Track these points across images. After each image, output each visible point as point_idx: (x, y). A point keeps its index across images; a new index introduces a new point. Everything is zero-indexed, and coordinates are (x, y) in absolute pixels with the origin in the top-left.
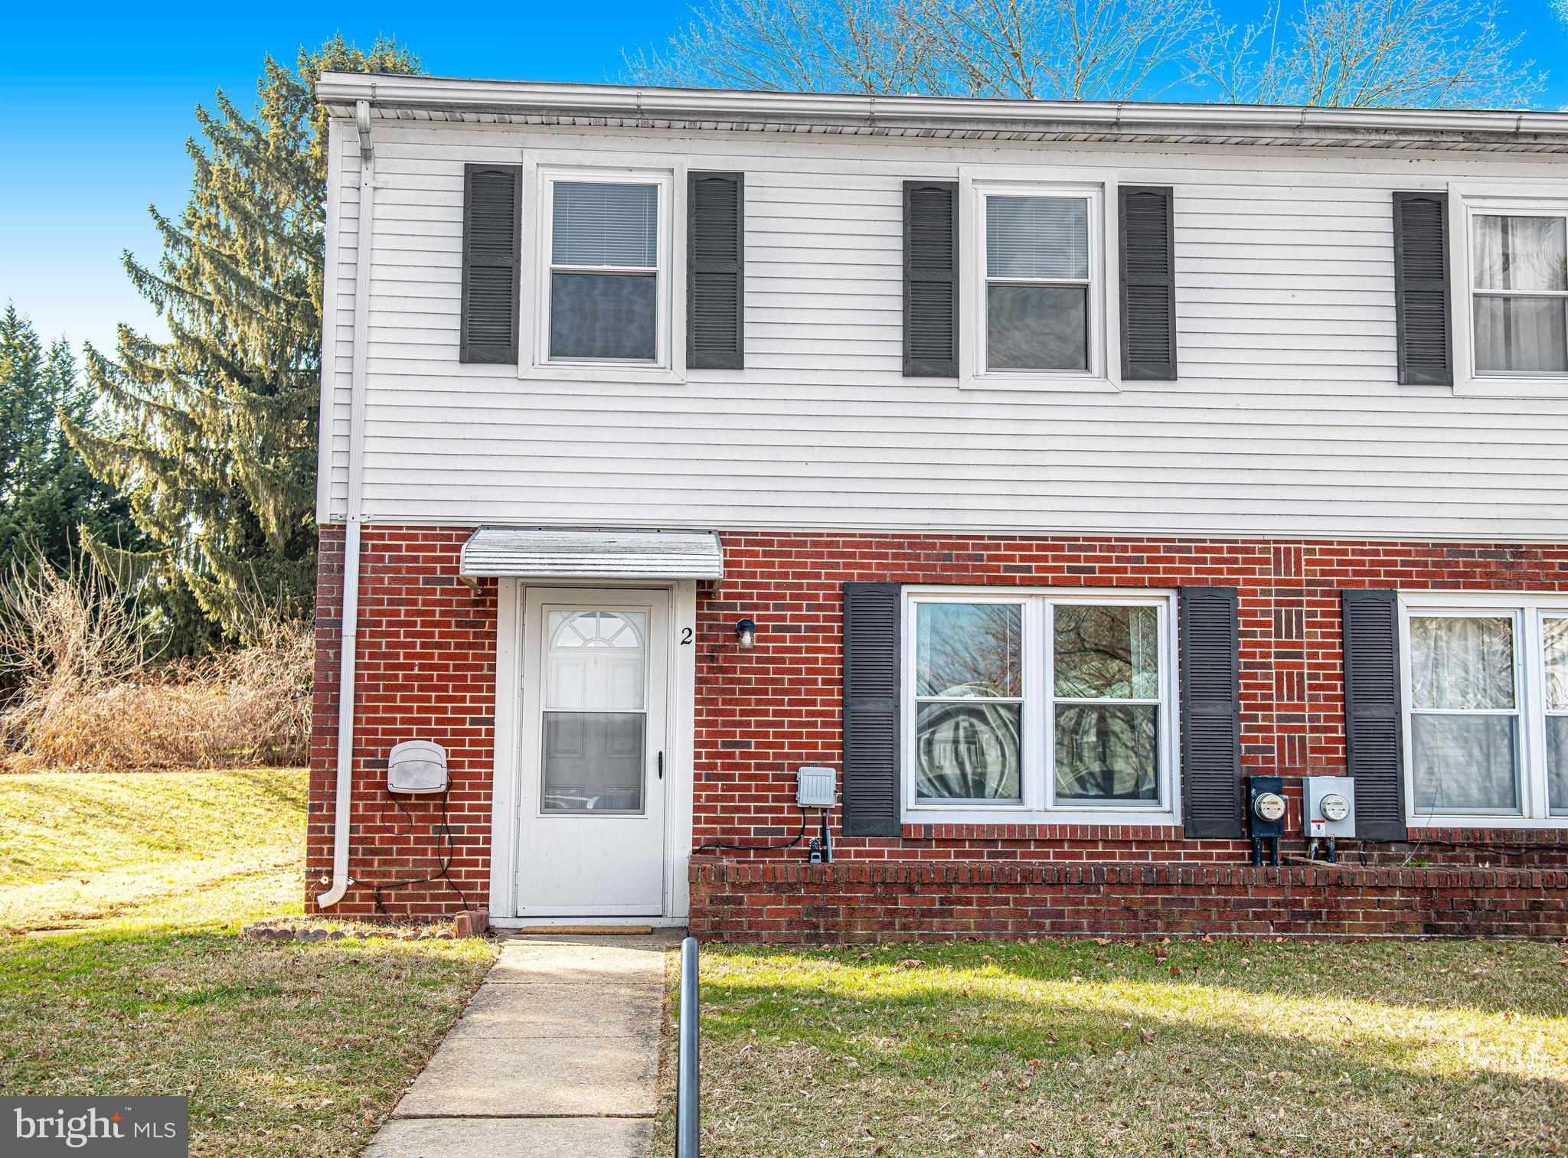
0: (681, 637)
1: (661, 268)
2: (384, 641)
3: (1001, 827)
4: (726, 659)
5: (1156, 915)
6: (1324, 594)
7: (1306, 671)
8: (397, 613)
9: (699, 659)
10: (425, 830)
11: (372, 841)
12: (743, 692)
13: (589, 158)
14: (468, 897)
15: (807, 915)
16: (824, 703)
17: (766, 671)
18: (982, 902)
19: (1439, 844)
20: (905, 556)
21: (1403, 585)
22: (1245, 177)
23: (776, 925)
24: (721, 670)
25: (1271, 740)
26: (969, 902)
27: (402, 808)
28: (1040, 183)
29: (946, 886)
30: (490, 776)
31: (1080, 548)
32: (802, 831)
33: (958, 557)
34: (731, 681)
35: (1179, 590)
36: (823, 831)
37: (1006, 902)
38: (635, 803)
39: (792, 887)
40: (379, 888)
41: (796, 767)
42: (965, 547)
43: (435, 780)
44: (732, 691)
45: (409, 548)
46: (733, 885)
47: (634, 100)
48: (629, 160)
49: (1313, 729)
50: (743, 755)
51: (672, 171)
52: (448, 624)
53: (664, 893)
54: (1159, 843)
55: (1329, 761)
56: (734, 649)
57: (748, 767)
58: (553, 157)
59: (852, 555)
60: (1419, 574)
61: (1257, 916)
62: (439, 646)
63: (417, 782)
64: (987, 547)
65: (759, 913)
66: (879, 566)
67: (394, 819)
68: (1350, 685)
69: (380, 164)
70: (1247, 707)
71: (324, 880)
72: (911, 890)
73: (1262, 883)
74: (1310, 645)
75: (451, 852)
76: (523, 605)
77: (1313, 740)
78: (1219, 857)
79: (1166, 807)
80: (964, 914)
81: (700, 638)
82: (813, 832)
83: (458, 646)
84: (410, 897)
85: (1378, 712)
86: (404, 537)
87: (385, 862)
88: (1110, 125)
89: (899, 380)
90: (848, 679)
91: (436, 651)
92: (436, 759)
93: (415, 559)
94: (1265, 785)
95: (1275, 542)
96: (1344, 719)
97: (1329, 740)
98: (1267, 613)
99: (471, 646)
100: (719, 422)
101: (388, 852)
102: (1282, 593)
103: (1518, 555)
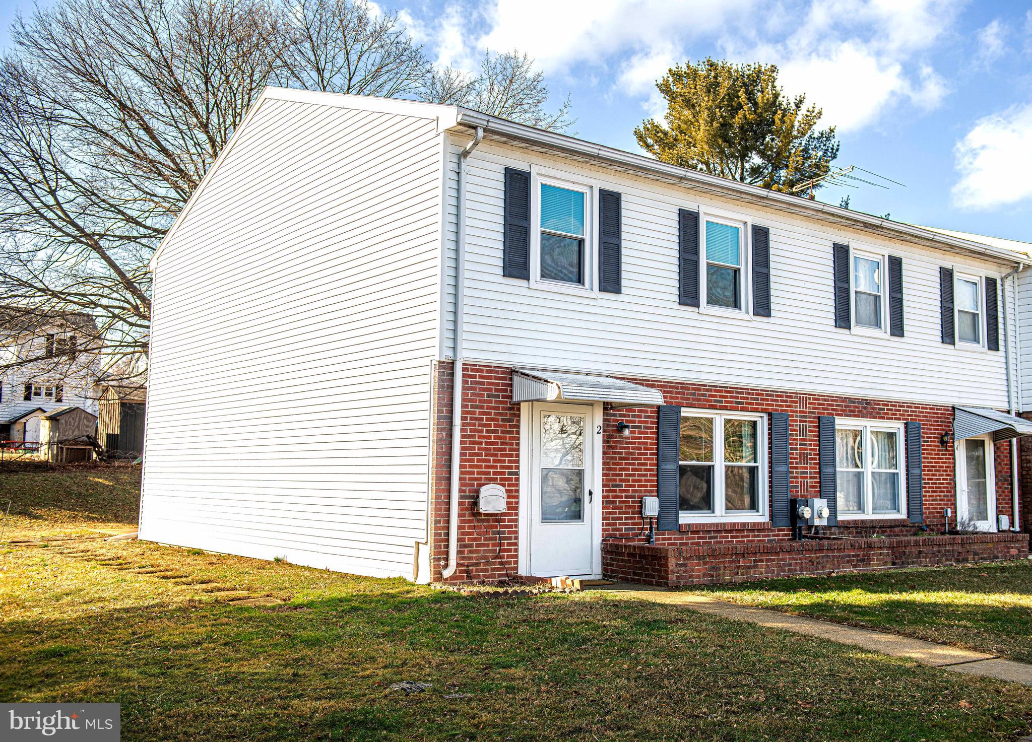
0: (597, 430)
1: (587, 237)
2: (469, 428)
3: (713, 524)
4: (616, 442)
5: (818, 563)
6: (814, 418)
7: (808, 452)
8: (475, 413)
9: (604, 442)
10: (488, 533)
11: (464, 540)
12: (620, 459)
13: (559, 174)
14: (507, 569)
15: (710, 571)
16: (650, 465)
17: (629, 448)
20: (681, 393)
21: (838, 415)
22: (789, 227)
24: (613, 447)
25: (798, 482)
26: (763, 561)
27: (481, 521)
28: (725, 218)
30: (517, 503)
31: (739, 393)
32: (642, 529)
33: (698, 395)
34: (615, 453)
35: (770, 414)
36: (651, 529)
37: (773, 560)
38: (580, 516)
39: (704, 557)
40: (468, 566)
41: (641, 497)
42: (699, 390)
43: (500, 506)
44: (616, 458)
45: (480, 377)
47: (597, 151)
48: (574, 178)
49: (810, 478)
50: (620, 491)
51: (592, 187)
52: (498, 420)
53: (591, 563)
54: (764, 530)
55: (815, 492)
56: (620, 437)
57: (622, 497)
60: (840, 410)
61: (848, 562)
62: (494, 432)
63: (493, 507)
64: (707, 390)
65: (693, 570)
66: (674, 398)
67: (475, 527)
68: (821, 457)
70: (791, 468)
71: (442, 563)
72: (744, 557)
74: (810, 440)
75: (500, 545)
76: (533, 411)
77: (811, 482)
79: (761, 513)
80: (761, 567)
81: (604, 431)
82: (646, 529)
83: (502, 432)
84: (482, 570)
85: (830, 470)
86: (478, 371)
87: (470, 552)
88: (763, 198)
89: (676, 306)
90: (660, 453)
91: (493, 435)
92: (500, 493)
93: (482, 383)
94: (801, 503)
95: (800, 394)
96: (819, 473)
97: (815, 483)
98: (796, 426)
99: (508, 432)
100: (610, 320)
101: (472, 546)
102: (801, 417)
103: (867, 404)
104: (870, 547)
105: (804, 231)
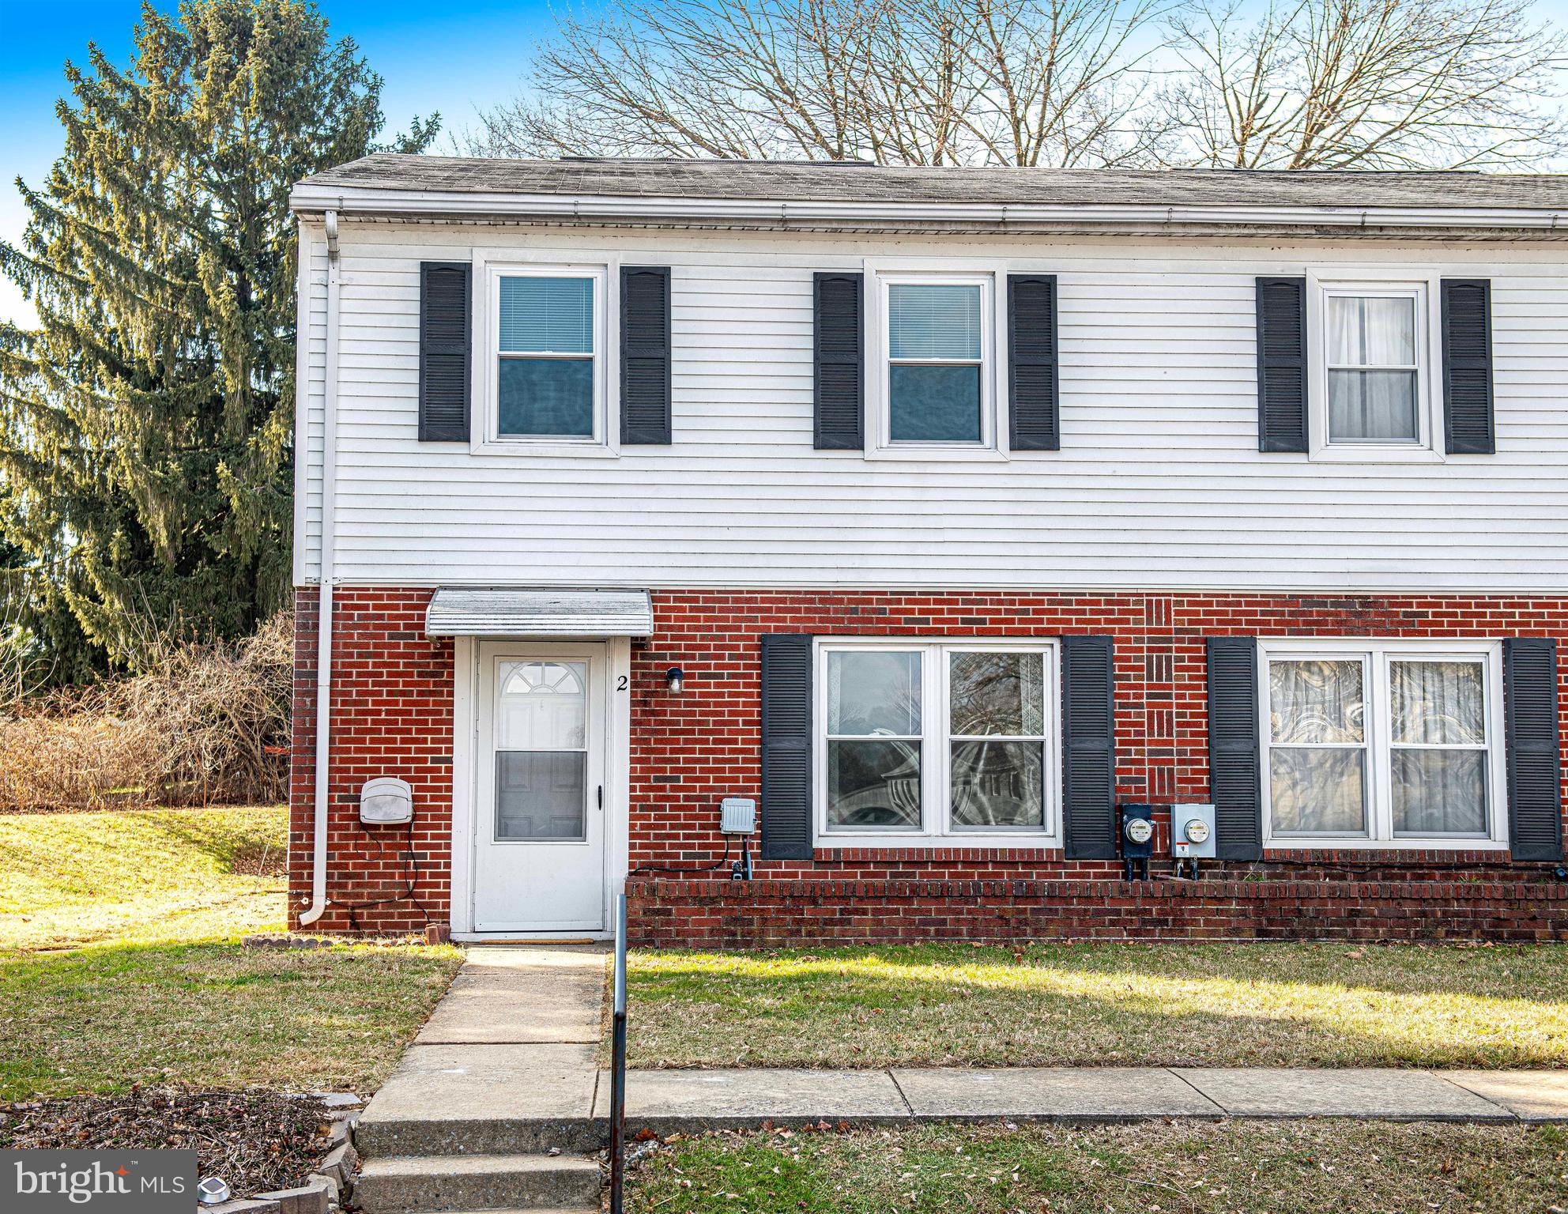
0: (617, 684)
1: (597, 353)
2: (354, 690)
3: (901, 851)
4: (657, 704)
5: (1026, 923)
6: (1191, 641)
7: (1174, 710)
8: (366, 665)
9: (633, 704)
10: (393, 856)
11: (346, 866)
12: (673, 732)
13: (532, 255)
14: (431, 916)
15: (726, 924)
16: (744, 741)
17: (693, 714)
18: (876, 912)
19: (1292, 863)
20: (816, 611)
21: (1263, 632)
22: (1121, 265)
23: (701, 933)
24: (653, 713)
25: (1143, 771)
26: (865, 912)
27: (372, 837)
28: (936, 272)
29: (845, 899)
30: (449, 808)
31: (973, 602)
32: (726, 855)
33: (864, 611)
34: (662, 723)
35: (1062, 639)
36: (744, 855)
38: (578, 831)
39: (713, 900)
40: (353, 908)
41: (719, 799)
42: (870, 601)
43: (402, 812)
44: (663, 732)
45: (375, 607)
46: (663, 899)
47: (572, 207)
48: (568, 256)
49: (1181, 762)
50: (673, 789)
51: (606, 265)
52: (411, 674)
53: (603, 911)
55: (1195, 790)
56: (664, 695)
57: (677, 799)
58: (498, 254)
59: (769, 610)
60: (1277, 623)
61: (1113, 923)
62: (402, 693)
63: (386, 814)
64: (889, 602)
65: (685, 922)
66: (793, 620)
67: (365, 847)
68: (1214, 722)
69: (344, 262)
70: (1122, 743)
71: (305, 901)
72: (815, 904)
73: (1116, 895)
74: (1178, 687)
75: (416, 875)
76: (477, 657)
77: (1180, 771)
78: (1096, 876)
79: (1050, 832)
80: (861, 922)
81: (634, 685)
82: (736, 856)
83: (420, 693)
84: (380, 916)
85: (1239, 746)
87: (358, 885)
88: (998, 223)
89: (810, 452)
90: (766, 721)
91: (401, 699)
92: (403, 793)
93: (381, 617)
94: (1135, 812)
95: (1148, 595)
96: (1207, 752)
97: (1194, 772)
98: (1141, 659)
99: (432, 693)
100: (650, 492)
101: (360, 876)
102: (1150, 640)
103: (1362, 605)
104: (1182, 896)
105: (1167, 265)
